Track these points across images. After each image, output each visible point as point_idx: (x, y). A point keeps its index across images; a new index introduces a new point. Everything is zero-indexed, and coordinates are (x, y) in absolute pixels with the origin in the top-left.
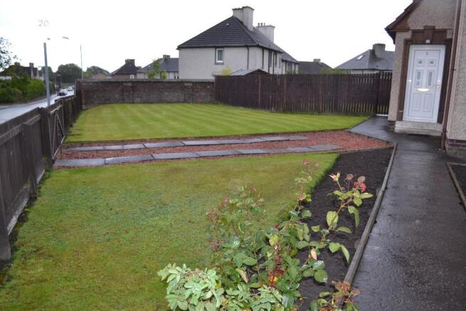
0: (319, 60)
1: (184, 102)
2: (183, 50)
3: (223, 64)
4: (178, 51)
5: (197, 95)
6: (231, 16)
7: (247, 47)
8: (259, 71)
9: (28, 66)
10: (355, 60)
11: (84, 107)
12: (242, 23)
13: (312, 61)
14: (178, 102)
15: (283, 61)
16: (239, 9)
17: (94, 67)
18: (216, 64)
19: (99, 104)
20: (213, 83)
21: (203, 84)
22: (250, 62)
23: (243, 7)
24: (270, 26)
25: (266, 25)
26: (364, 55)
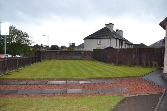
0: (143, 43)
1: (80, 59)
2: (86, 40)
3: (100, 45)
4: (84, 40)
5: (86, 57)
6: (105, 27)
7: (110, 38)
8: (110, 47)
9: (41, 45)
10: (156, 43)
11: (42, 60)
12: (109, 29)
13: (140, 44)
14: (78, 59)
15: (126, 44)
16: (108, 24)
17: (63, 46)
18: (98, 45)
19: (47, 59)
20: (93, 52)
21: (89, 52)
22: (111, 44)
23: (109, 24)
24: (121, 31)
25: (119, 30)
26: (160, 41)
